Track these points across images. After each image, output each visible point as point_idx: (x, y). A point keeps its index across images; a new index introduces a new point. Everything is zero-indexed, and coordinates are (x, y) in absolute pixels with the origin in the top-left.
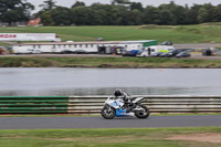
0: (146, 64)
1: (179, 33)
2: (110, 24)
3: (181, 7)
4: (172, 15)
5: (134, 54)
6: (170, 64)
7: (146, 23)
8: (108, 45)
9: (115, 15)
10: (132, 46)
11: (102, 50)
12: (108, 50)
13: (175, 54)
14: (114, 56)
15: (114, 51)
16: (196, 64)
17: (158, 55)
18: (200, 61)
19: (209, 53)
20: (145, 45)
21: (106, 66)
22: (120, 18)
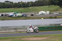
0: (15, 19)
1: (24, 10)
2: (4, 8)
3: (24, 3)
4: (22, 5)
5: (11, 16)
6: (22, 18)
7: (15, 7)
8: (4, 14)
9: (6, 5)
10: (11, 14)
11: (2, 15)
12: (4, 15)
13: (23, 16)
14: (6, 17)
15: (6, 15)
16: (29, 18)
17: (18, 16)
18: (30, 17)
19: (32, 15)
20: (14, 13)
21: (4, 20)
22: (7, 6)
